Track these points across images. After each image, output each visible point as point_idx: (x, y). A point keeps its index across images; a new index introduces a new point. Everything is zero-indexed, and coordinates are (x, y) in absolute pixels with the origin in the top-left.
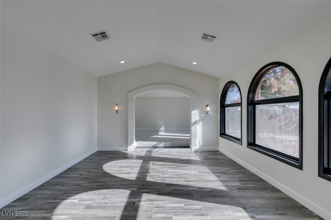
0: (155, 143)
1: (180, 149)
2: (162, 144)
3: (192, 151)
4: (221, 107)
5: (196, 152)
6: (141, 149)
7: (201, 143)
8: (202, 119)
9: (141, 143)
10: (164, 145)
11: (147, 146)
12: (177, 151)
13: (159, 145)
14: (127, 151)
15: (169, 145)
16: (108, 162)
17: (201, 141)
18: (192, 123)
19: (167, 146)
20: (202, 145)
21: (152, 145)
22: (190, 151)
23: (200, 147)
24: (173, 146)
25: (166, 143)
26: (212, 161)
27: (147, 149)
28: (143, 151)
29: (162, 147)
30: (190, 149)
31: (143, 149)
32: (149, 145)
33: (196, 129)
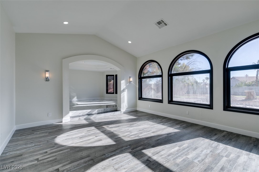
0: (89, 111)
1: (113, 113)
2: (96, 111)
3: (122, 113)
4: (139, 78)
5: (124, 113)
6: (78, 118)
7: (127, 106)
8: (127, 87)
9: (75, 113)
10: (98, 111)
11: (82, 115)
12: (111, 115)
13: (93, 112)
14: (62, 122)
15: (102, 111)
16: (56, 137)
17: (127, 104)
18: (121, 90)
19: (100, 112)
20: (127, 107)
21: (86, 113)
22: (120, 113)
23: (126, 109)
24: (105, 111)
25: (99, 109)
26: (147, 117)
27: (85, 117)
28: (80, 120)
29: (96, 114)
30: (120, 112)
31: (80, 118)
32: (84, 113)
33: (124, 96)
